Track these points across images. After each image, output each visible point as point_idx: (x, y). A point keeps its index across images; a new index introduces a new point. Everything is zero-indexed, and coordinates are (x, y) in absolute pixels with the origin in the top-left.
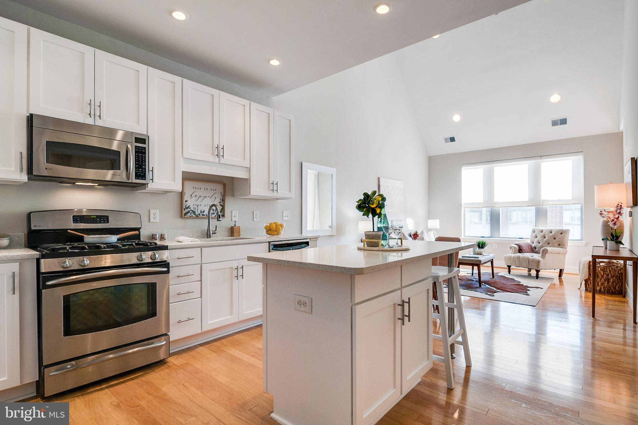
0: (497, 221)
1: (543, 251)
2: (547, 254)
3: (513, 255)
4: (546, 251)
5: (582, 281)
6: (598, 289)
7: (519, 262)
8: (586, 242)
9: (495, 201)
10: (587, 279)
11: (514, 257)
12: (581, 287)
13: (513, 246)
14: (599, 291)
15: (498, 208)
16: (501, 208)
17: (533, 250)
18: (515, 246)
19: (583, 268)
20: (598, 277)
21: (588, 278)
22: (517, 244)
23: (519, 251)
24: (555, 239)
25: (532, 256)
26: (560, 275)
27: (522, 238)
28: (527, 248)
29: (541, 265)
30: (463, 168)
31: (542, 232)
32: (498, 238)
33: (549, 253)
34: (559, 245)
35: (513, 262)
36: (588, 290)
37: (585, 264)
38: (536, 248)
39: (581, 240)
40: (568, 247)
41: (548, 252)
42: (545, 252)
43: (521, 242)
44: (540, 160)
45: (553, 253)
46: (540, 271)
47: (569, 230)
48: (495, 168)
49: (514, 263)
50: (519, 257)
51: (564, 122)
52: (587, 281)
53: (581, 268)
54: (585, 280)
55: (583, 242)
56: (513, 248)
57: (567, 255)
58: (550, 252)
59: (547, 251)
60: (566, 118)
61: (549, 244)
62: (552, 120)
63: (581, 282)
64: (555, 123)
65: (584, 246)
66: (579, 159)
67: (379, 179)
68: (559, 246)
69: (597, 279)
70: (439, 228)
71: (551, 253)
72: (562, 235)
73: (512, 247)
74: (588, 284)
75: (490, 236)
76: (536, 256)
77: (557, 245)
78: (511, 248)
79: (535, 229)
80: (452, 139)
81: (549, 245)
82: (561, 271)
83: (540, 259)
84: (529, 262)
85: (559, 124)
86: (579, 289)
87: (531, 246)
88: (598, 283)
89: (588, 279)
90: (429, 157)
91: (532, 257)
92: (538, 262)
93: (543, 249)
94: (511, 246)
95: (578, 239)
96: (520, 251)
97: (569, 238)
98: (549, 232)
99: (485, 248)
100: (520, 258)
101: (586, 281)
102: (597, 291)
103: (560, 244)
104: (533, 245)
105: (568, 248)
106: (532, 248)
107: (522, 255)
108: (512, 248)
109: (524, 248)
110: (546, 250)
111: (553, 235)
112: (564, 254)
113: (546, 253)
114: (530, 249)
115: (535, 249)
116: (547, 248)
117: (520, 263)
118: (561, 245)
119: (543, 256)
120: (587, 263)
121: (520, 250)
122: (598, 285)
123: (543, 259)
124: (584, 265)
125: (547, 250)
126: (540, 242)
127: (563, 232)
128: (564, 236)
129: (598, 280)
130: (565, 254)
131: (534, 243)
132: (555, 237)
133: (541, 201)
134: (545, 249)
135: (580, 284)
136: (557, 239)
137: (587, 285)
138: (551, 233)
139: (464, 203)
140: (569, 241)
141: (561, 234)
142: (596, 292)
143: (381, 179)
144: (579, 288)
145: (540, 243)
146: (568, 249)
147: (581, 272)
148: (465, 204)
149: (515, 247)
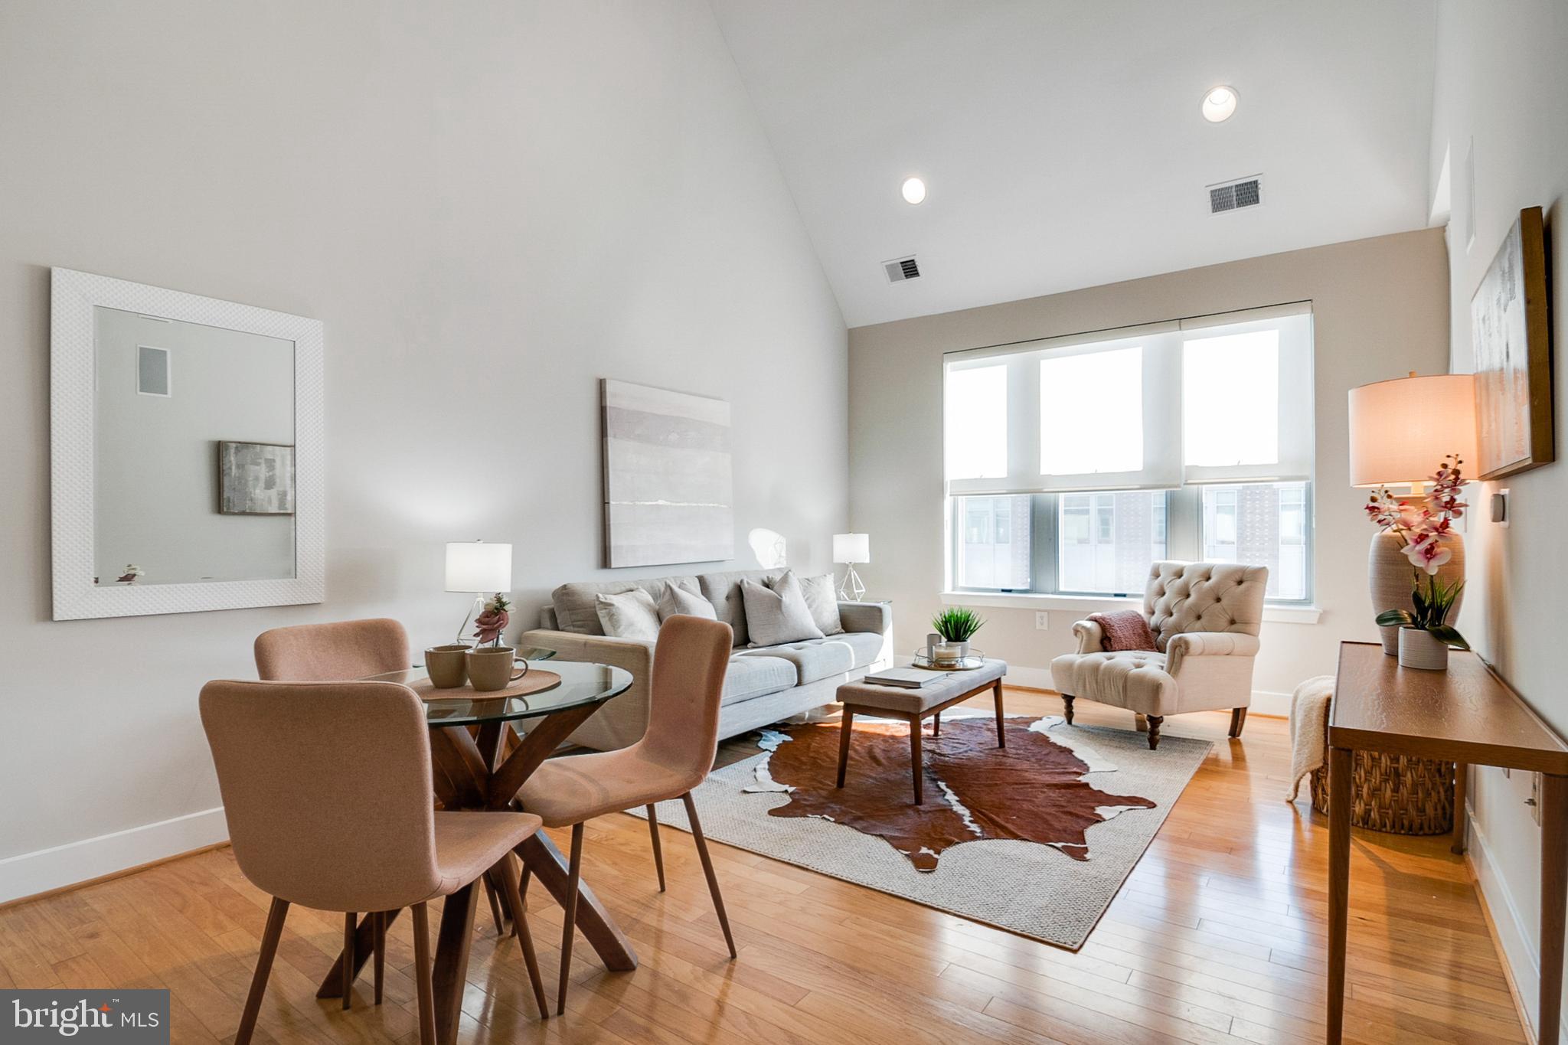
0: (1050, 539)
1: (1174, 647)
2: (1187, 659)
3: (1078, 658)
4: (1183, 649)
5: (1300, 775)
6: (1357, 809)
7: (1095, 686)
8: (1321, 611)
9: (1044, 471)
10: (1318, 770)
11: (1081, 667)
12: (1296, 796)
13: (1084, 627)
14: (1363, 819)
15: (1054, 494)
16: (1061, 495)
17: (1148, 638)
18: (1089, 624)
19: (1303, 726)
20: (1357, 765)
21: (1321, 764)
22: (1095, 620)
23: (1102, 642)
24: (1218, 600)
25: (1138, 666)
26: (1235, 731)
27: (1124, 596)
28: (1127, 634)
29: (1166, 700)
30: (950, 363)
31: (1180, 576)
32: (1052, 593)
33: (1191, 655)
34: (1233, 622)
35: (1077, 685)
36: (1321, 812)
37: (1311, 709)
38: (1160, 633)
39: (1306, 602)
40: (1263, 626)
41: (1192, 649)
42: (1181, 650)
43: (1114, 611)
44: (1179, 333)
45: (1209, 654)
46: (1162, 721)
47: (1264, 568)
48: (1042, 362)
49: (1081, 689)
50: (1095, 668)
51: (1248, 194)
52: (1317, 774)
53: (1298, 725)
54: (1312, 773)
55: (1312, 608)
56: (1084, 634)
57: (1257, 657)
58: (1199, 651)
59: (1187, 649)
60: (1256, 182)
61: (1199, 617)
62: (1213, 188)
63: (1297, 778)
64: (1221, 201)
65: (1315, 622)
66: (1301, 322)
67: (601, 384)
68: (1234, 627)
69: (1356, 770)
70: (867, 561)
71: (1201, 654)
72: (1243, 586)
73: (1079, 629)
74: (1323, 790)
75: (1026, 587)
76: (1152, 664)
77: (1223, 621)
78: (1076, 632)
79: (1159, 565)
80: (910, 269)
81: (1198, 624)
82: (1238, 715)
83: (1162, 676)
84: (1125, 688)
85: (1235, 203)
86: (1290, 802)
87: (1144, 625)
88: (1357, 786)
89: (1323, 767)
90: (850, 330)
91: (1138, 670)
92: (1155, 689)
93: (1174, 641)
94: (1078, 625)
95: (1297, 598)
96: (1105, 641)
97: (1267, 596)
98: (1202, 576)
99: (969, 641)
100: (1101, 672)
101: (1317, 777)
102: (1355, 821)
103: (1236, 618)
104: (1153, 621)
105: (1260, 634)
106: (1146, 632)
107: (1109, 659)
108: (1079, 634)
109: (1120, 632)
110: (1183, 645)
111: (1212, 589)
112: (1245, 655)
113: (1182, 655)
114: (1139, 635)
115: (1156, 634)
116: (1189, 636)
117: (1101, 685)
118: (1239, 622)
119: (1174, 667)
120: (1319, 705)
121: (1107, 641)
122: (1359, 796)
123: (1174, 677)
124: (1307, 715)
125: (1187, 642)
126: (1174, 611)
127: (1244, 578)
128: (1248, 590)
129: (1357, 777)
130: (1250, 654)
131: (1155, 615)
132: (1222, 598)
133: (1183, 469)
134: (1180, 638)
135: (1292, 787)
136: (1224, 602)
137: (1320, 791)
138: (1208, 579)
139: (951, 481)
140: (1265, 606)
141: (1240, 582)
142: (1353, 825)
143: (610, 388)
144: (1291, 798)
145: (1171, 615)
146: (1261, 637)
147: (1297, 738)
148: (954, 482)
149: (1087, 630)
